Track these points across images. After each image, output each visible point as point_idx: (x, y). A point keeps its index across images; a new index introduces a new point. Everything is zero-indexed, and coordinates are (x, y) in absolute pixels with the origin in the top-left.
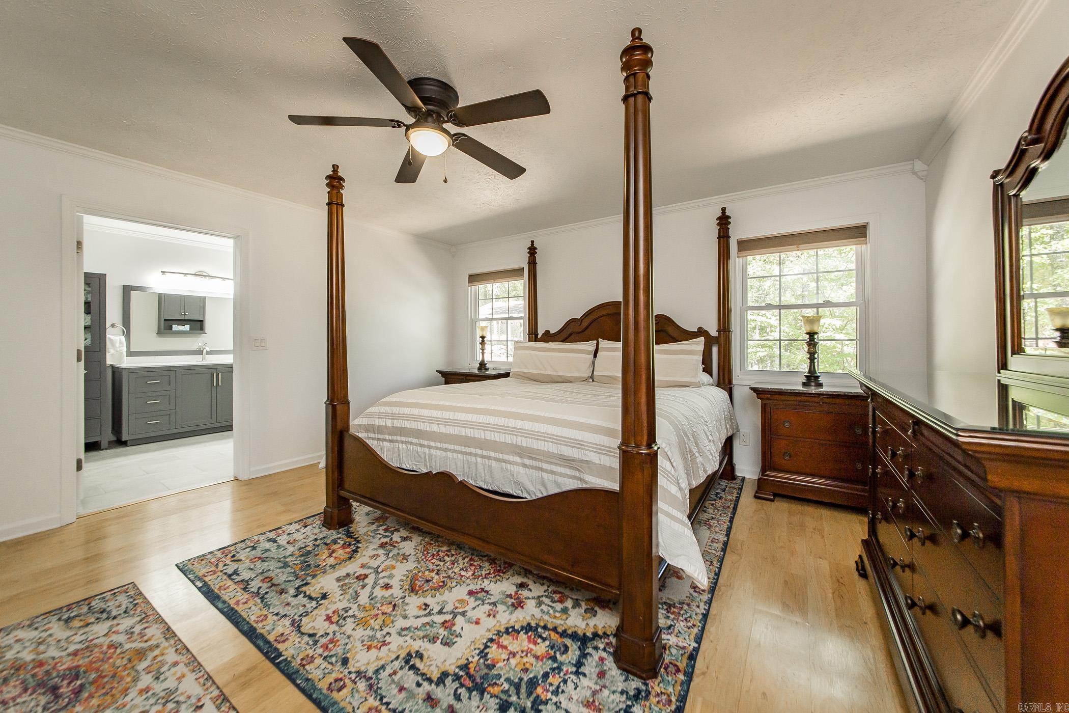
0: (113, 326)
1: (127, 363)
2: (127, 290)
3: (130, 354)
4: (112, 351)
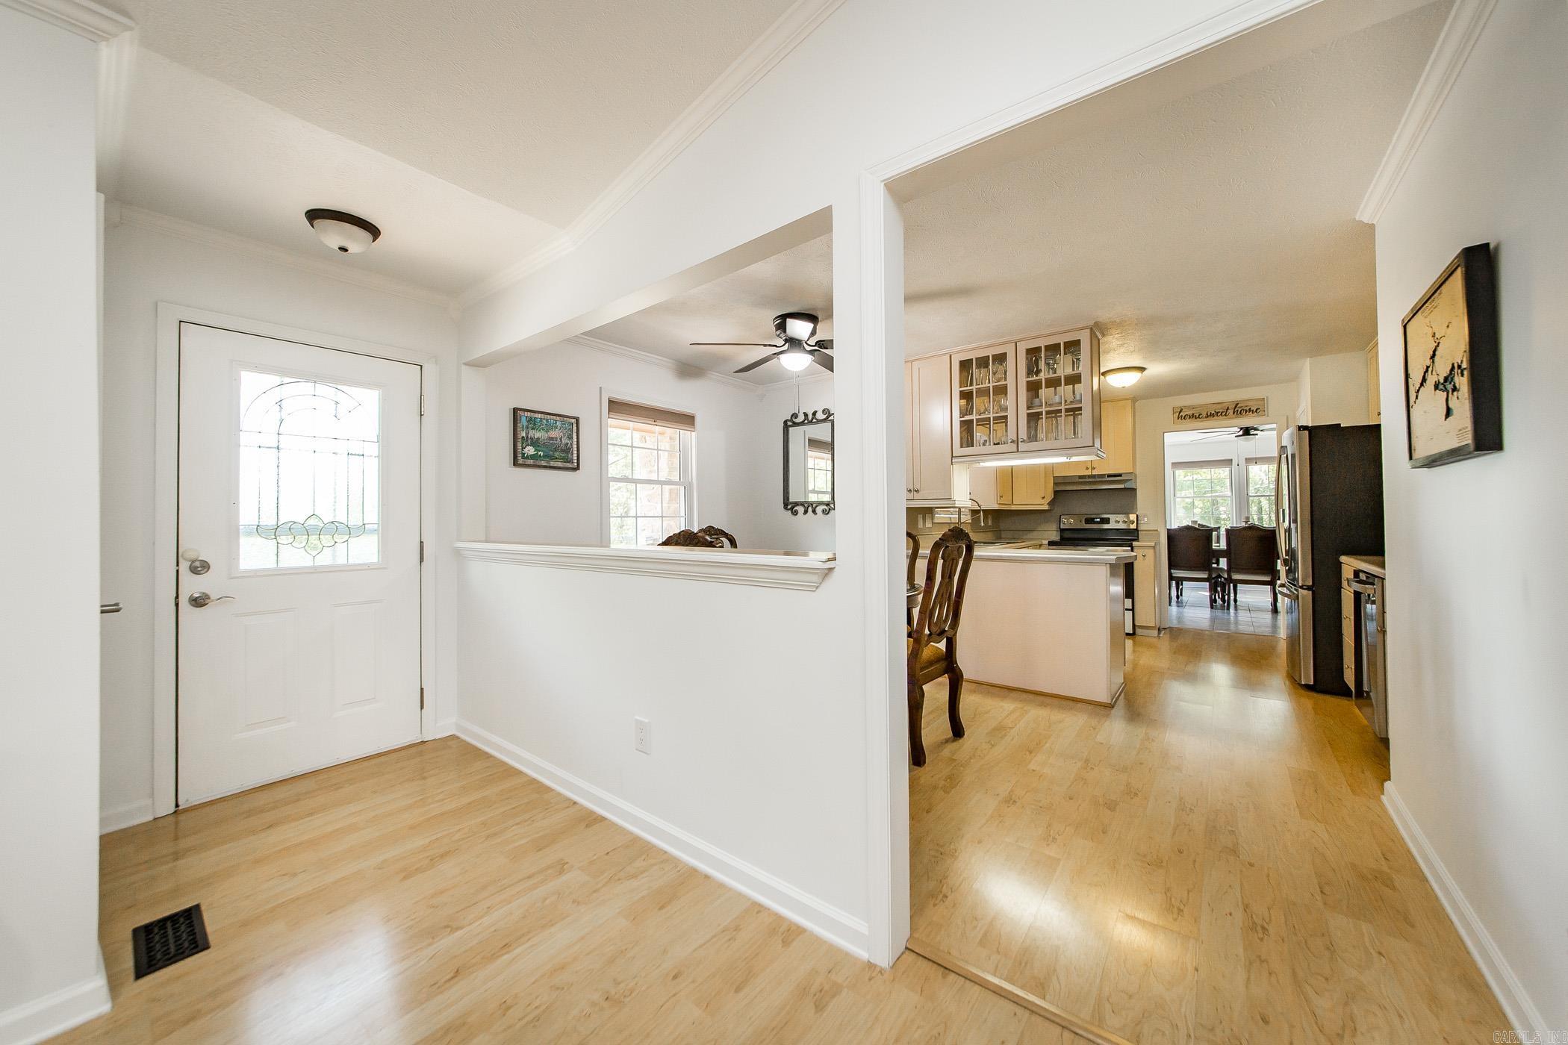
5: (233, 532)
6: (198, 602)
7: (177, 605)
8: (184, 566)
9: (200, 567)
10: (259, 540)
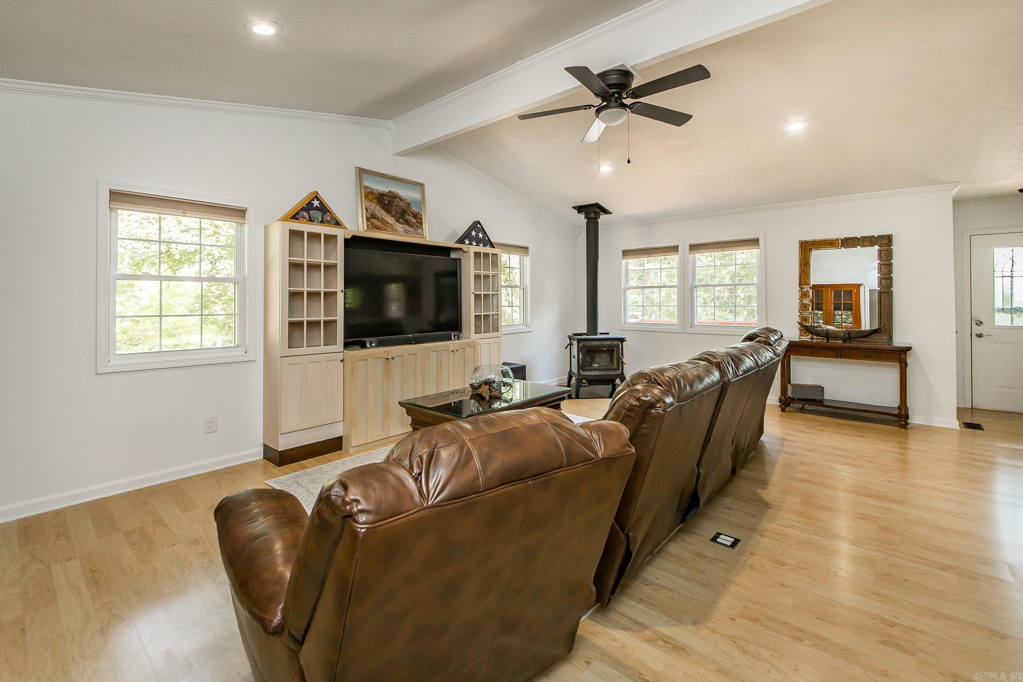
5: (993, 311)
6: (980, 336)
7: (971, 336)
8: (974, 322)
9: (980, 323)
10: (1003, 314)
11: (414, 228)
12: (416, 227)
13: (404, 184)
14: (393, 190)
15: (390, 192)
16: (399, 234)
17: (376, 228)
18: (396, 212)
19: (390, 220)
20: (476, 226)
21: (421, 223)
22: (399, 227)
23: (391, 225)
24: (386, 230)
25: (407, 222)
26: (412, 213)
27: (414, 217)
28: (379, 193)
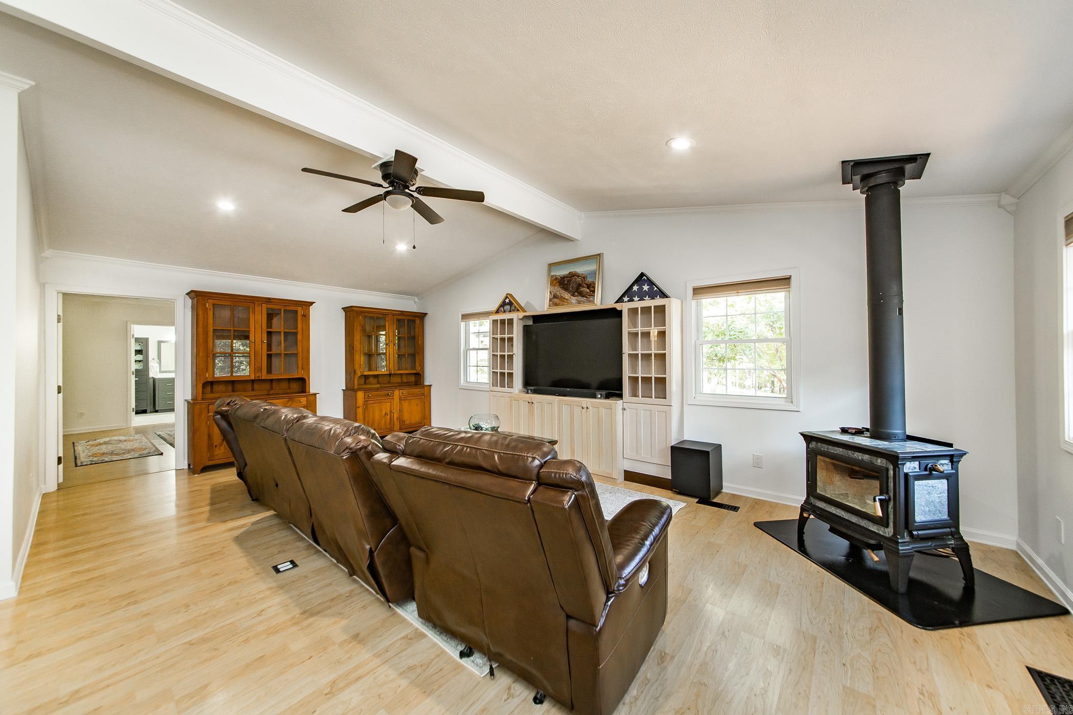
0: (153, 359)
1: (159, 376)
2: (159, 343)
3: (161, 372)
4: (153, 371)
11: (587, 297)
12: (589, 295)
13: (582, 262)
14: (572, 270)
15: (570, 273)
16: (574, 305)
17: (556, 305)
18: (572, 288)
19: (567, 295)
20: (641, 279)
21: (594, 292)
22: (574, 300)
23: (566, 299)
24: (563, 305)
25: (581, 294)
26: (586, 284)
27: (588, 288)
28: (561, 277)
